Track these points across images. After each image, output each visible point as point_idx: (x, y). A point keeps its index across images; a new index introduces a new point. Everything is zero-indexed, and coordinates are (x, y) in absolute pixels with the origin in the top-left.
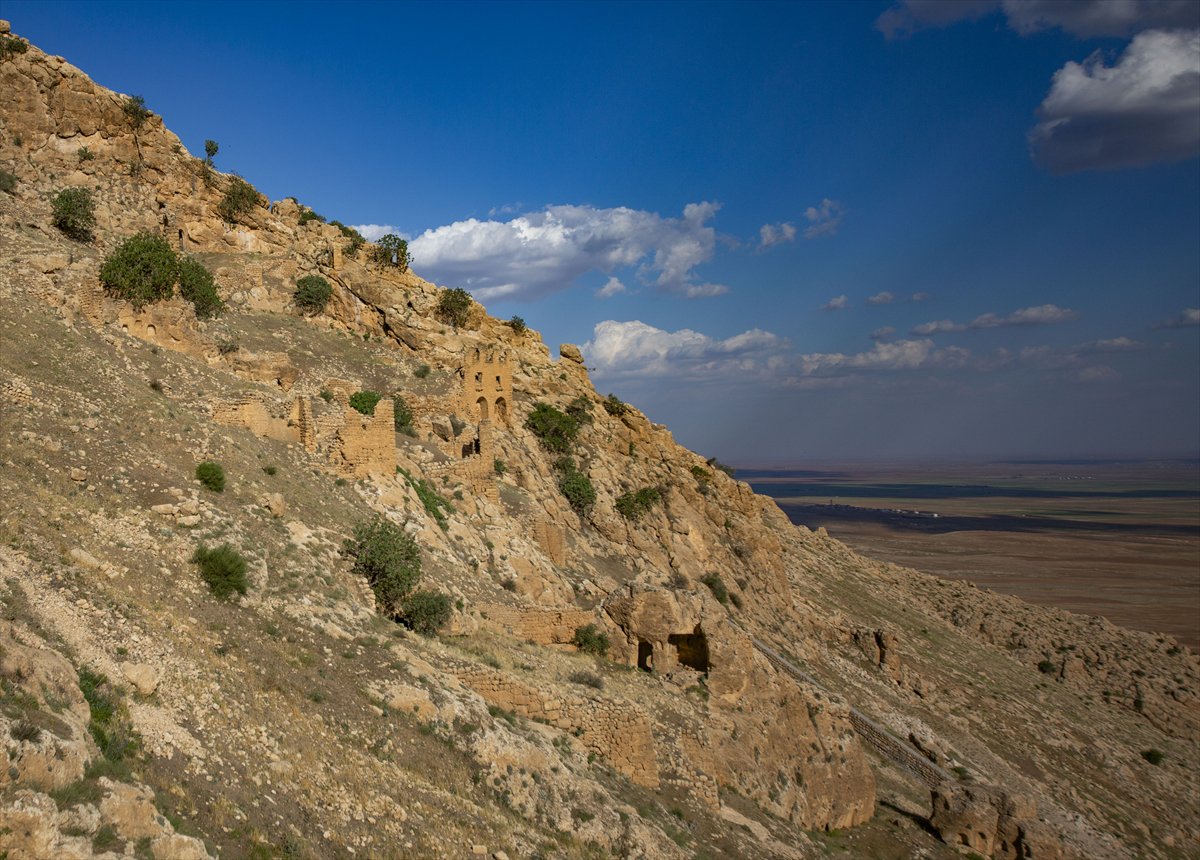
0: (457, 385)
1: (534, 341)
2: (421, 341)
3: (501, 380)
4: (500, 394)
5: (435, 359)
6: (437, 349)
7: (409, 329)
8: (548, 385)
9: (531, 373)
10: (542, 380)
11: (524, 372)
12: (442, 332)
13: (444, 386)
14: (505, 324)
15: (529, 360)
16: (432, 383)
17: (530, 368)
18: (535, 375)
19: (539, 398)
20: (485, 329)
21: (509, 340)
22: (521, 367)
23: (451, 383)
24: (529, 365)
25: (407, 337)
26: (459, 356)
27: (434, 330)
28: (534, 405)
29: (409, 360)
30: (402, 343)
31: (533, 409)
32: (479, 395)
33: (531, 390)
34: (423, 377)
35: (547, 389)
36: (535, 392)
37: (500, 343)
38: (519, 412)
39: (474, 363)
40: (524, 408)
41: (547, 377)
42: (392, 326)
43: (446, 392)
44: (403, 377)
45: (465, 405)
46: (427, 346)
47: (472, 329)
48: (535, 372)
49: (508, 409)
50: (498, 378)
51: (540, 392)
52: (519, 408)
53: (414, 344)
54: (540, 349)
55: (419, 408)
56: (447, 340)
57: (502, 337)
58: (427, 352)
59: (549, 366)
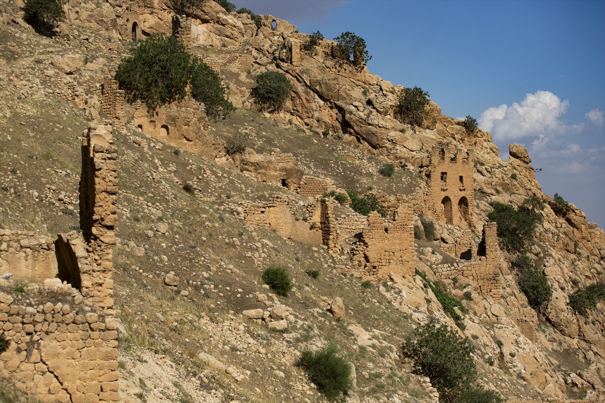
0: (423, 184)
1: (485, 140)
2: (383, 139)
3: (464, 179)
4: (462, 194)
5: (396, 158)
6: (398, 147)
7: (370, 127)
8: (501, 185)
9: (485, 172)
10: (495, 180)
11: (478, 171)
12: (402, 131)
13: (410, 185)
14: (459, 124)
15: (481, 159)
16: (399, 182)
17: (484, 167)
18: (489, 175)
19: (493, 197)
20: (441, 128)
21: (463, 140)
22: (475, 166)
23: (417, 182)
24: (482, 164)
25: (368, 134)
26: (420, 155)
27: (394, 129)
28: (491, 204)
29: (370, 158)
30: (362, 141)
32: (444, 194)
33: (486, 190)
34: (389, 175)
35: (500, 189)
36: (489, 191)
37: (454, 142)
38: (478, 212)
39: (439, 163)
40: (482, 207)
41: (499, 176)
42: (351, 123)
43: (413, 191)
44: (370, 175)
45: (431, 204)
46: (388, 145)
47: (428, 128)
48: (488, 172)
49: (470, 208)
50: (461, 178)
51: (493, 192)
52: (478, 207)
53: (374, 141)
54: (491, 149)
55: (389, 207)
56: (407, 139)
57: (456, 136)
58: (389, 150)
59: (501, 166)
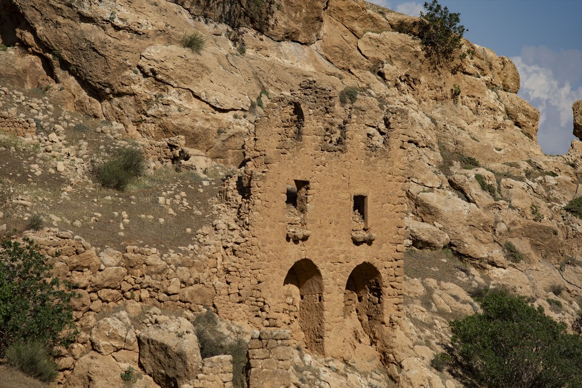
0: (226, 218)
1: (491, 85)
2: (124, 67)
3: (370, 206)
4: (363, 254)
5: (165, 131)
6: (172, 95)
7: (84, 26)
8: (528, 233)
9: (474, 190)
10: (507, 215)
11: (453, 185)
12: (193, 44)
13: (184, 218)
14: (401, 27)
15: (469, 147)
16: (145, 208)
17: (472, 173)
18: (486, 198)
19: (496, 272)
20: (336, 40)
21: (411, 81)
22: (444, 167)
23: (207, 207)
24: (470, 163)
25: (77, 50)
26: (244, 125)
27: (165, 35)
28: (477, 294)
29: (79, 128)
30: (59, 72)
31: (470, 308)
32: (294, 253)
33: (471, 246)
34: (119, 186)
35: (522, 245)
36: (483, 252)
37: (379, 87)
38: (424, 316)
39: (283, 149)
40: (442, 300)
41: (523, 203)
42: (29, 13)
43: (189, 239)
44: (55, 181)
45: (248, 283)
46: (141, 87)
47: (290, 37)
48: (484, 187)
49: (389, 304)
50: (359, 203)
51: (498, 254)
52: (427, 301)
53: (96, 72)
54: (509, 114)
55: (96, 289)
56: (206, 69)
57: (388, 69)
58: (142, 105)
59: (535, 171)
